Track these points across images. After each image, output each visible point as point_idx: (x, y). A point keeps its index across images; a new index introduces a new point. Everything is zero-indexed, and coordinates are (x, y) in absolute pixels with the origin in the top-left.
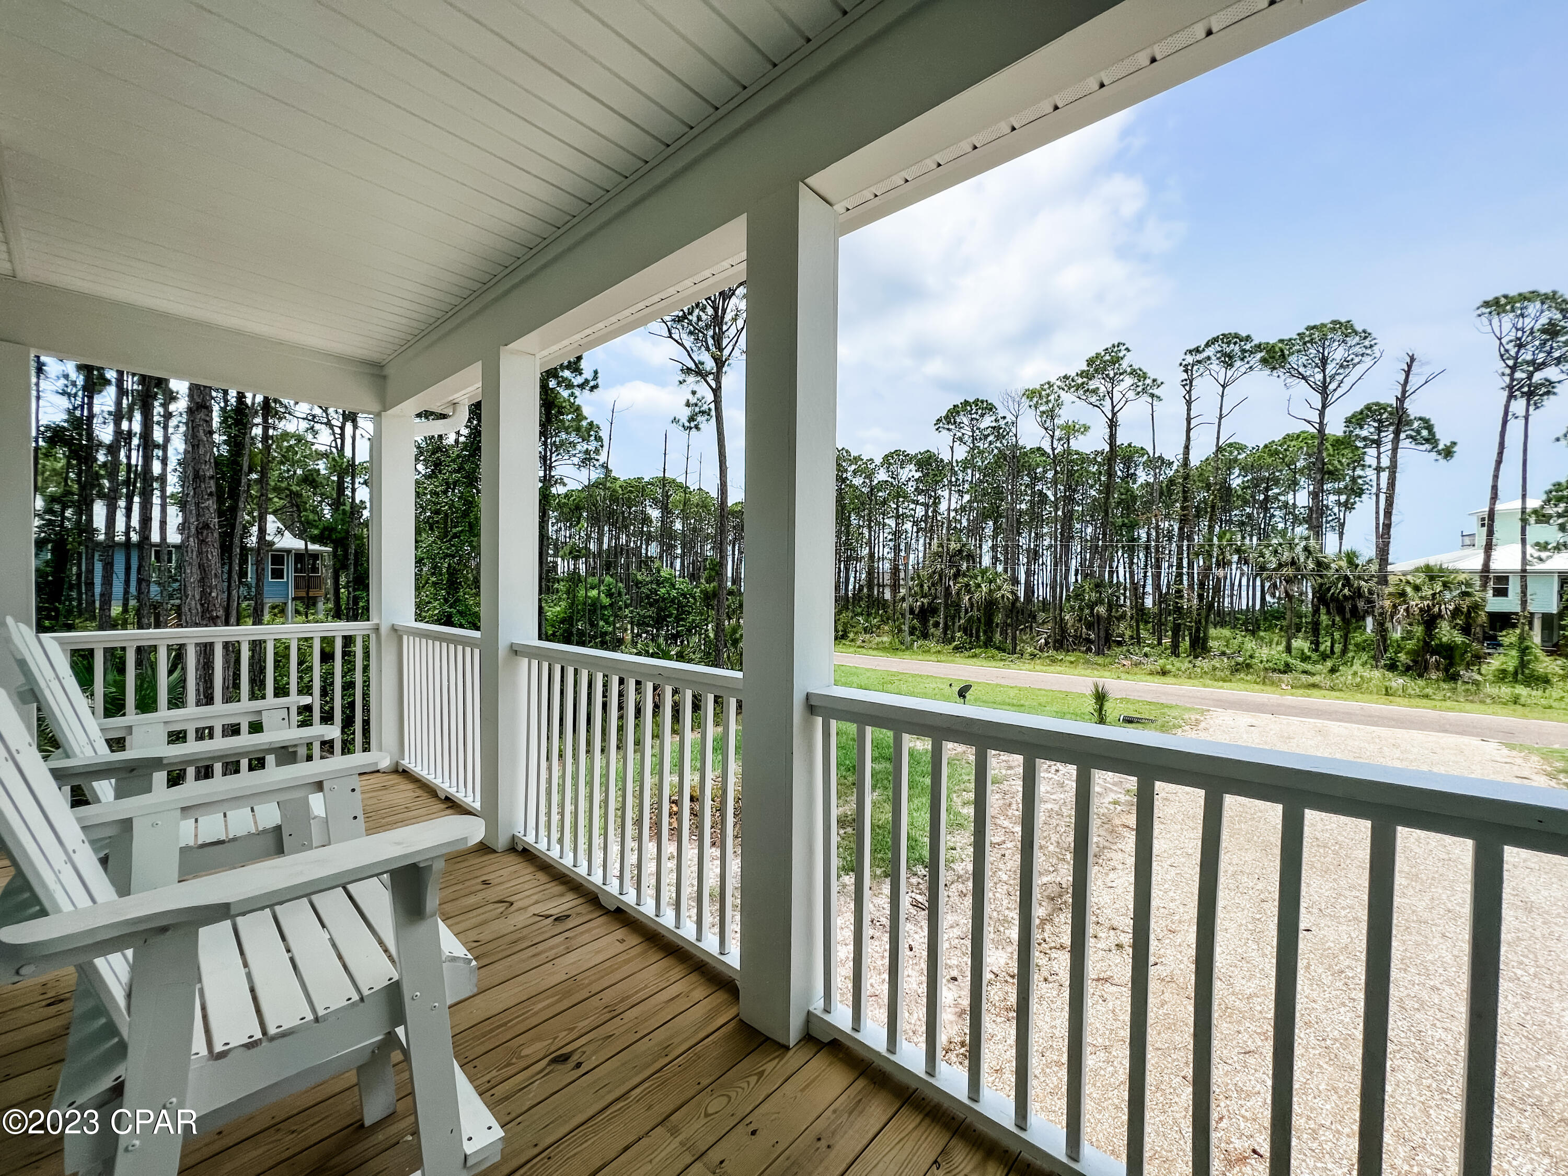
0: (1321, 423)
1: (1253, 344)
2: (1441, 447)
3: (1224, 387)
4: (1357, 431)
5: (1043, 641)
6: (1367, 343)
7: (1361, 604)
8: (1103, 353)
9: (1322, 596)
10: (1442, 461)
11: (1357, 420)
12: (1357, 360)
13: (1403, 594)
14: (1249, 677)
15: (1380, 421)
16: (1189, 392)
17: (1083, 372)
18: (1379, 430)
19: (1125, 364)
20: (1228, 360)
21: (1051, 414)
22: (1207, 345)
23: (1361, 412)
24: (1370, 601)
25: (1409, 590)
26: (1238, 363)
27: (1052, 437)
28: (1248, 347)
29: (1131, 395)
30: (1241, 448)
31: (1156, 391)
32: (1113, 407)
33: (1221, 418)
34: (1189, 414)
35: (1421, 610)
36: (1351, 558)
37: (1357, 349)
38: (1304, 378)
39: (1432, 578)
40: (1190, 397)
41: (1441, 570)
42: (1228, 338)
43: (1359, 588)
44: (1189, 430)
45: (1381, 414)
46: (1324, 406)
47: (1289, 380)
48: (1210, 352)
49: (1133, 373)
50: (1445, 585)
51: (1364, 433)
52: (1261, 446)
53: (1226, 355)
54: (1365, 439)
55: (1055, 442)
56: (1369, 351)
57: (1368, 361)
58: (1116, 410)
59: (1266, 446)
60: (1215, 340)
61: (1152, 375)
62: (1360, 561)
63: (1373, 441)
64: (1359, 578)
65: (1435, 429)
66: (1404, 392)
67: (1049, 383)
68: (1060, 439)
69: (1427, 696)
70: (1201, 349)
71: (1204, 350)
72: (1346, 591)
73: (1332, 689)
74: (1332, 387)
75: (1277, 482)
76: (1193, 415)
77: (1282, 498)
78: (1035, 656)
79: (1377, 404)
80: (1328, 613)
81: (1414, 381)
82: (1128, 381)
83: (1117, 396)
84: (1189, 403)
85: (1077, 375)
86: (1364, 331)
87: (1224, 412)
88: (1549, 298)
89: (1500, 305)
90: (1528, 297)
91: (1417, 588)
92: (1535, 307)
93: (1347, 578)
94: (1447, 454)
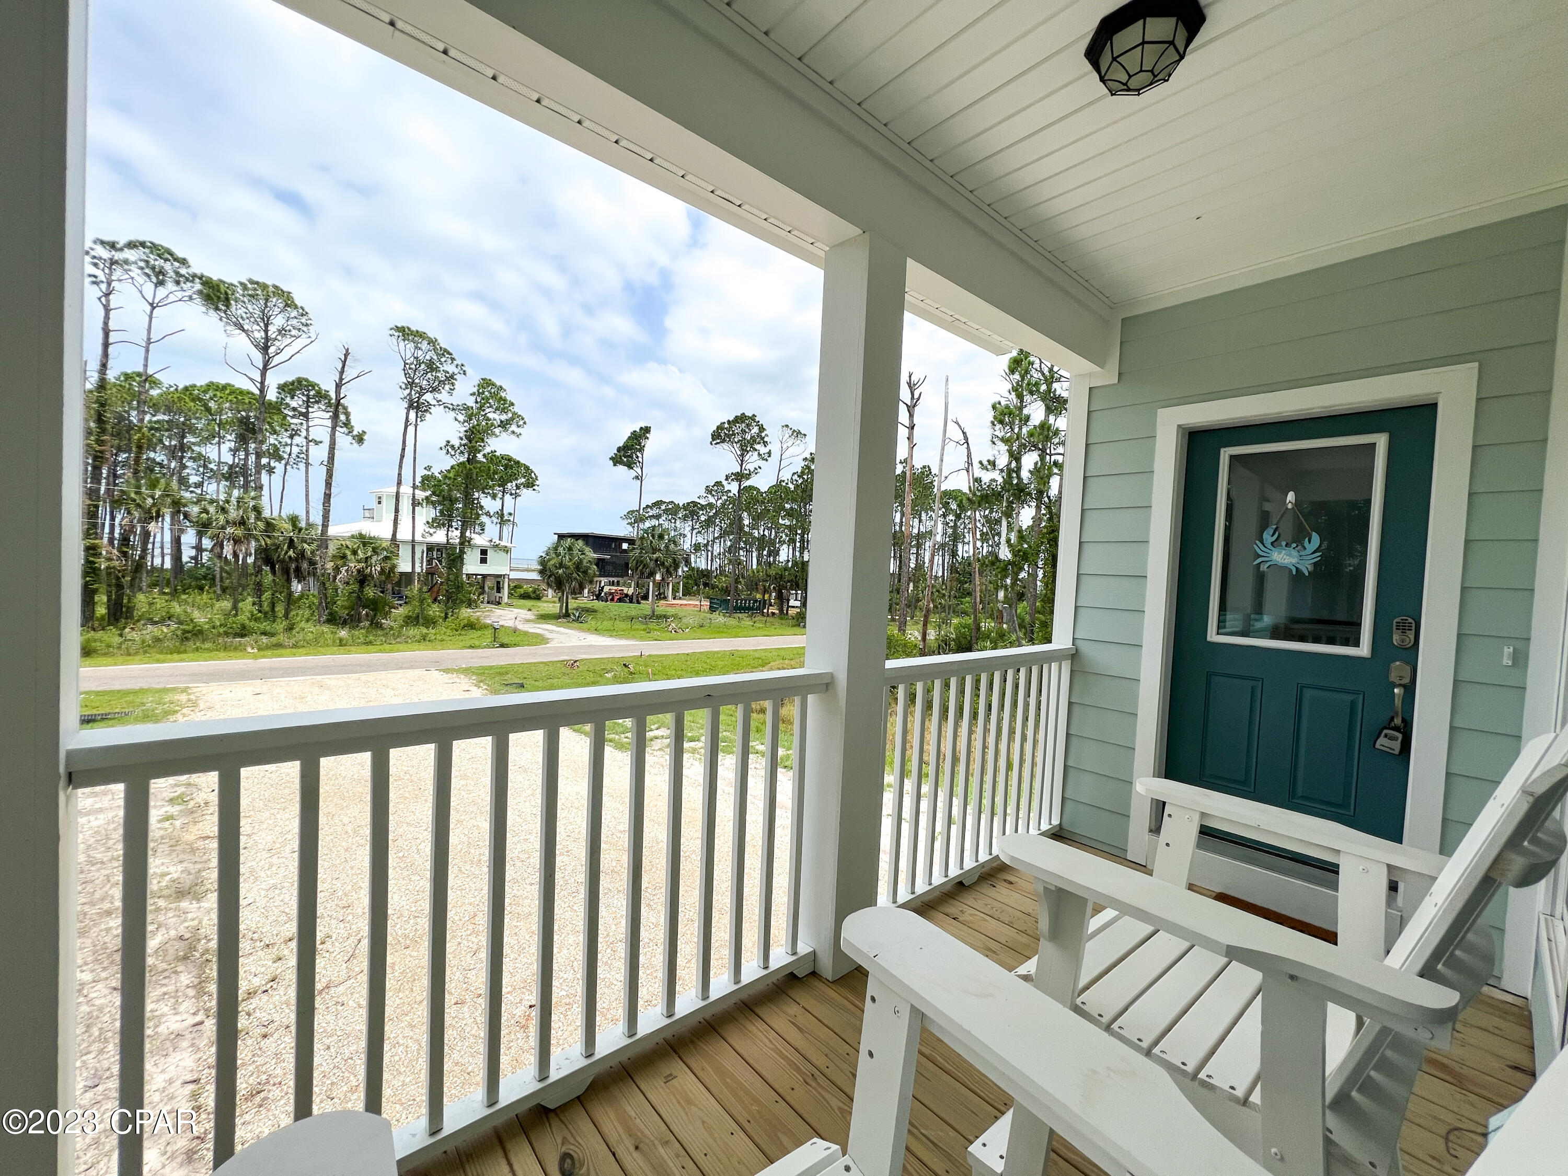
0: (262, 383)
1: (191, 271)
2: (355, 433)
3: (153, 307)
4: (288, 400)
6: (303, 320)
7: (305, 565)
9: (267, 557)
10: (356, 445)
11: (288, 389)
12: (294, 332)
13: (344, 557)
15: (308, 396)
16: (107, 295)
18: (308, 404)
20: (157, 276)
22: (131, 245)
23: (293, 383)
24: (312, 563)
25: (348, 553)
26: (170, 286)
28: (183, 271)
33: (149, 341)
34: (106, 323)
35: (359, 571)
36: (294, 520)
37: (294, 322)
38: (243, 330)
39: (364, 544)
40: (108, 301)
41: (370, 538)
42: (157, 250)
43: (303, 551)
44: (106, 345)
45: (309, 391)
46: (266, 368)
47: (228, 328)
48: (130, 255)
50: (375, 551)
51: (294, 404)
52: (181, 387)
53: (152, 268)
54: (294, 409)
56: (305, 329)
57: (305, 338)
60: (143, 244)
62: (303, 524)
63: (301, 414)
64: (304, 541)
65: (352, 417)
66: (341, 379)
69: (370, 643)
70: (118, 246)
71: (121, 250)
72: (291, 553)
73: (295, 646)
74: (272, 350)
75: (192, 430)
76: (112, 325)
77: (196, 448)
79: (307, 380)
81: (349, 374)
84: (107, 310)
86: (302, 308)
87: (154, 337)
88: (432, 342)
89: (404, 333)
90: (421, 335)
91: (355, 553)
92: (424, 345)
93: (291, 540)
94: (360, 439)
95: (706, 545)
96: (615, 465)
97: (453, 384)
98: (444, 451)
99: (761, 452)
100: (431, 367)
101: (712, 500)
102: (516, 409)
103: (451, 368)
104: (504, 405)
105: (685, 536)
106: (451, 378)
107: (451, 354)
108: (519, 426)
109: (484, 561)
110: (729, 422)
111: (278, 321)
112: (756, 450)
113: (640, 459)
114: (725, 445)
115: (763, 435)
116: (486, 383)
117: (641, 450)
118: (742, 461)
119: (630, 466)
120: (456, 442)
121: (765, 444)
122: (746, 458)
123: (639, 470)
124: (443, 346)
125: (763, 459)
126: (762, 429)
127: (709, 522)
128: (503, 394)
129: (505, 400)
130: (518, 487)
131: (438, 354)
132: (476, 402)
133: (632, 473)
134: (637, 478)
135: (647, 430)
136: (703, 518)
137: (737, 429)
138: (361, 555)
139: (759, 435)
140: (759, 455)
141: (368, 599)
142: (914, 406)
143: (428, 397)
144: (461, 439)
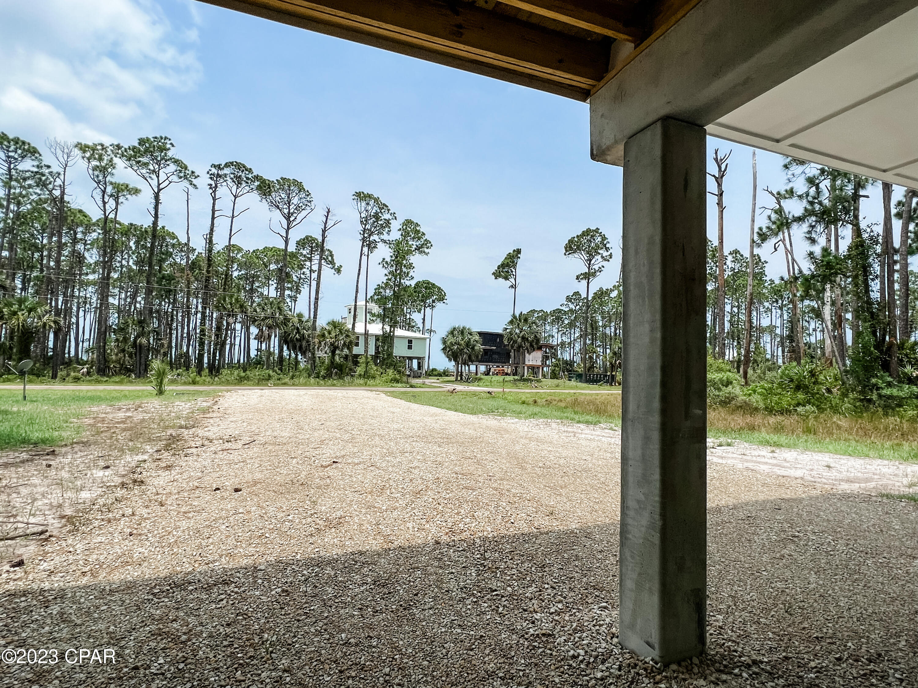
0: (287, 237)
1: (253, 175)
2: (336, 267)
3: (236, 197)
4: (301, 250)
5: (85, 370)
6: (308, 199)
7: (304, 343)
8: (152, 140)
9: (285, 339)
10: (336, 275)
11: (301, 243)
12: (303, 207)
13: (323, 336)
14: (250, 383)
15: (312, 247)
16: (214, 192)
17: (134, 148)
18: (311, 252)
19: (170, 154)
20: (238, 181)
21: (103, 170)
22: (227, 165)
23: (304, 240)
24: (308, 342)
25: (326, 333)
26: (244, 184)
27: (104, 192)
28: (250, 176)
29: (175, 178)
30: (240, 250)
31: (195, 181)
32: (159, 185)
33: (233, 217)
34: (213, 207)
35: (330, 344)
36: (300, 316)
37: (304, 201)
38: (278, 208)
39: (335, 327)
40: (215, 195)
41: (338, 323)
42: (239, 166)
43: (303, 334)
44: (213, 218)
45: (312, 244)
46: (288, 228)
47: (271, 208)
48: (227, 171)
49: (176, 162)
50: (340, 331)
51: (304, 252)
52: (251, 251)
53: (236, 177)
54: (305, 256)
55: (106, 198)
56: (309, 204)
57: (308, 209)
58: (161, 186)
59: (254, 251)
60: (232, 163)
61: (190, 168)
62: (304, 319)
63: (308, 258)
64: (304, 329)
65: (334, 258)
66: (325, 227)
67: (102, 145)
68: (111, 196)
69: (334, 386)
70: (221, 167)
71: (223, 169)
72: (297, 336)
74: (291, 219)
75: (258, 279)
76: (216, 208)
78: (79, 379)
79: (311, 237)
80: (288, 348)
81: (330, 223)
82: (172, 167)
83: (162, 177)
84: (214, 199)
85: (129, 149)
86: (308, 191)
87: (235, 214)
88: (376, 200)
89: (361, 196)
90: (370, 196)
91: (329, 333)
92: (372, 202)
93: (298, 329)
94: (338, 271)
95: (570, 344)
96: (496, 278)
97: (389, 227)
98: (381, 265)
99: (604, 255)
100: (377, 217)
101: (572, 306)
102: (426, 237)
103: (387, 216)
104: (418, 234)
105: (553, 337)
106: (388, 222)
107: (387, 207)
108: (427, 248)
109: (410, 347)
110: (578, 236)
111: (295, 201)
112: (599, 254)
113: (514, 273)
114: (576, 255)
115: (605, 242)
116: (408, 222)
117: (515, 266)
118: (589, 264)
119: (506, 278)
120: (388, 259)
121: (607, 249)
122: (592, 262)
123: (513, 280)
124: (383, 202)
125: (605, 260)
126: (604, 238)
127: (571, 325)
128: (418, 228)
129: (419, 231)
130: (433, 301)
131: (380, 208)
132: (402, 235)
133: (508, 283)
134: (512, 287)
135: (519, 251)
136: (566, 322)
137: (584, 240)
138: (333, 334)
139: (602, 242)
140: (602, 257)
141: (337, 364)
142: (723, 176)
143: (375, 237)
144: (392, 257)
